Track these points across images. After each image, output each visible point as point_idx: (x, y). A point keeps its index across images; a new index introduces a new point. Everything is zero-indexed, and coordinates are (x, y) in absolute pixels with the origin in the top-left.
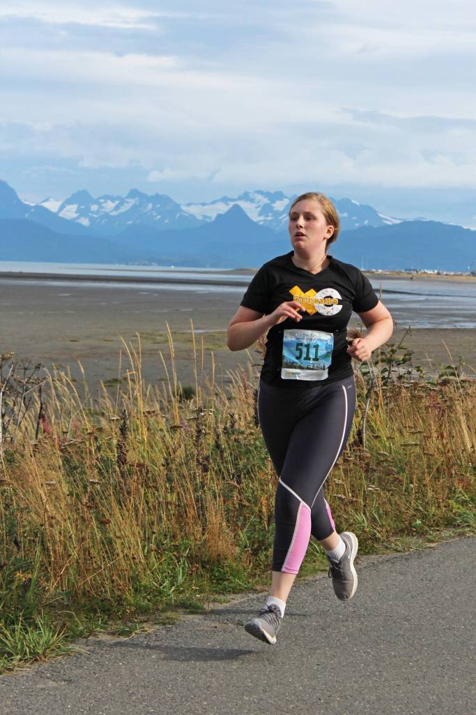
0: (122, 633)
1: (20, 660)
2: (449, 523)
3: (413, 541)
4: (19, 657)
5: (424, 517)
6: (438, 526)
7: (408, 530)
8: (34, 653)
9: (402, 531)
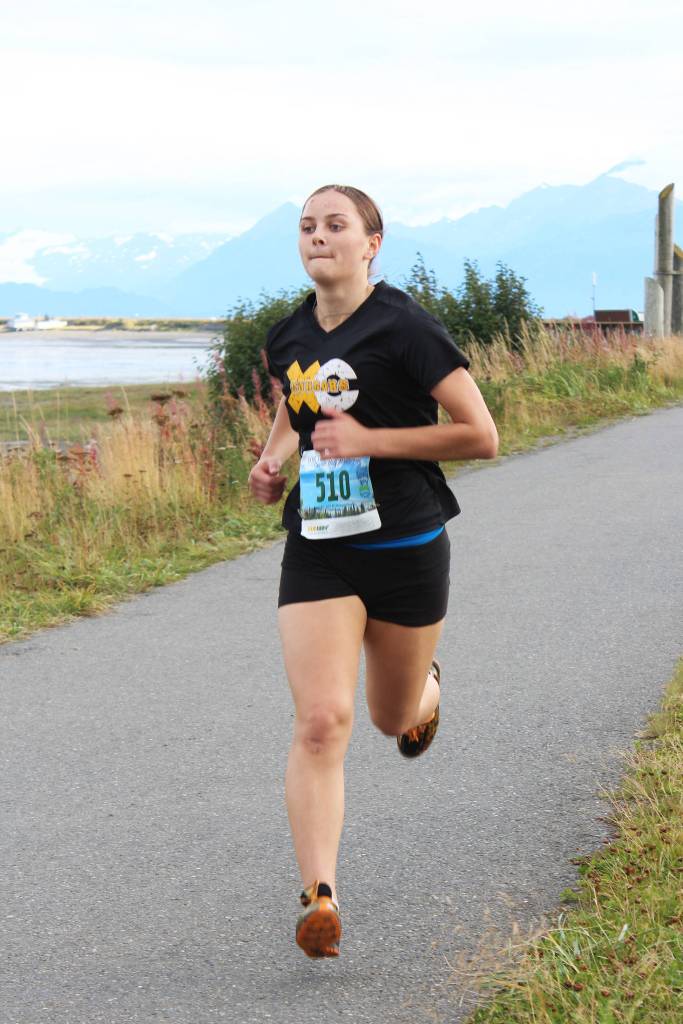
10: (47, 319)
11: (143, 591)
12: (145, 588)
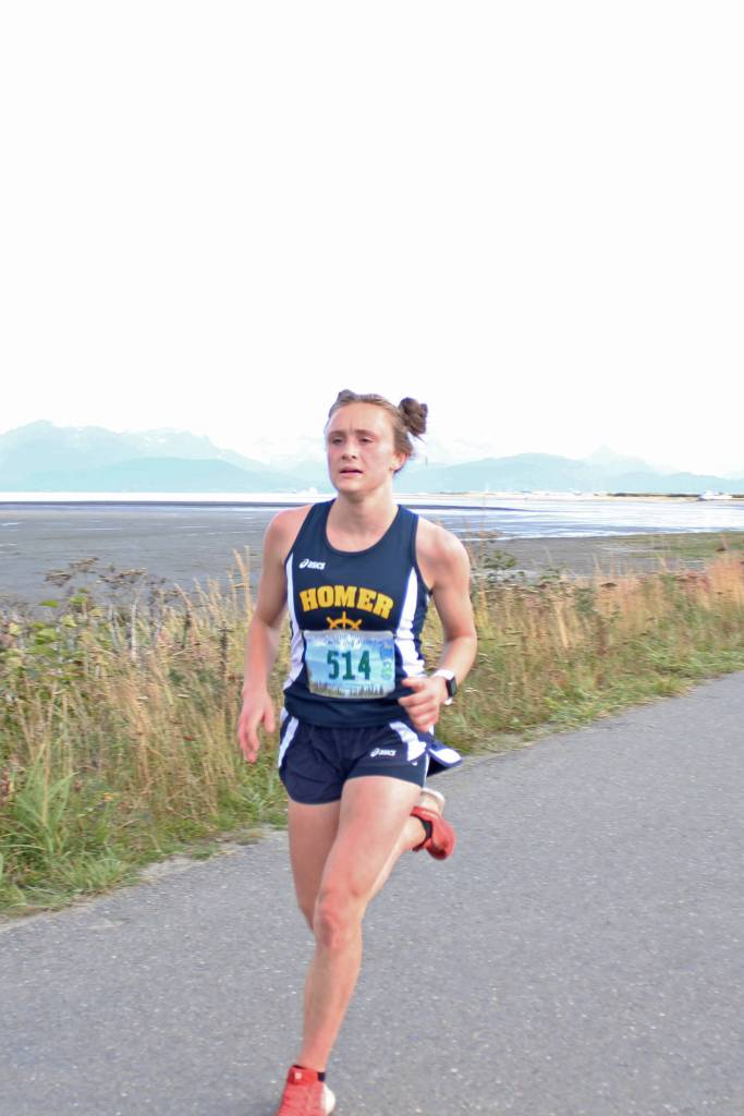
0: (199, 857)
1: (82, 893)
2: (545, 719)
3: (512, 739)
4: (80, 890)
5: (521, 715)
6: (535, 723)
7: (506, 729)
8: (96, 885)
9: (500, 729)
10: (721, 494)
11: (717, 677)
12: (718, 674)
